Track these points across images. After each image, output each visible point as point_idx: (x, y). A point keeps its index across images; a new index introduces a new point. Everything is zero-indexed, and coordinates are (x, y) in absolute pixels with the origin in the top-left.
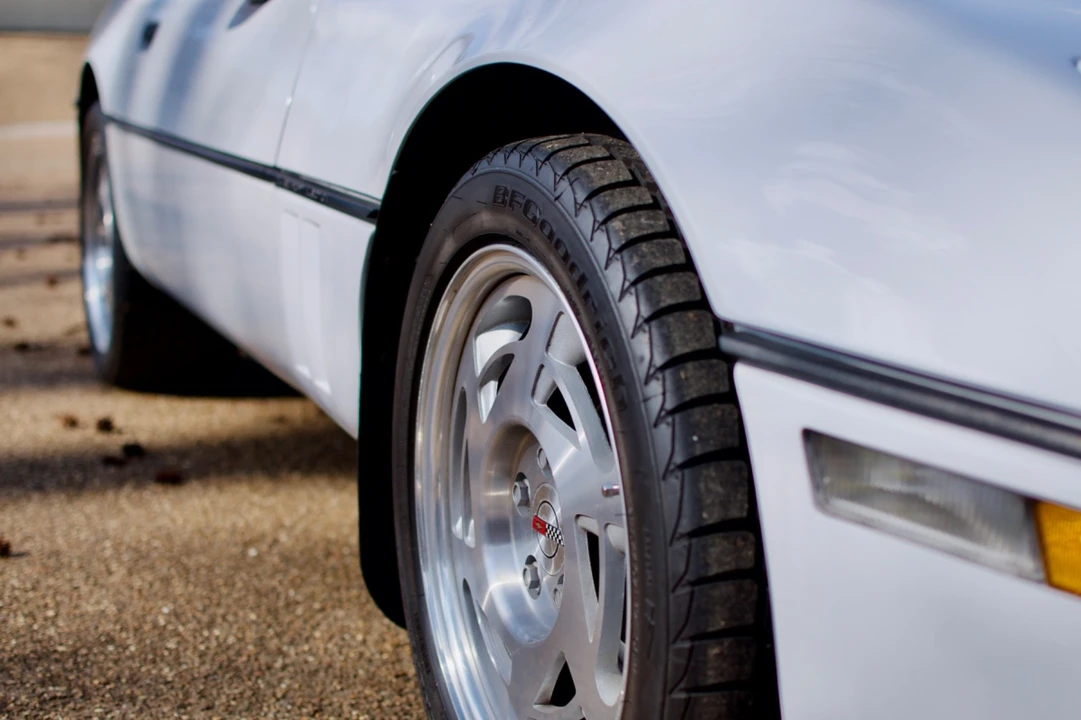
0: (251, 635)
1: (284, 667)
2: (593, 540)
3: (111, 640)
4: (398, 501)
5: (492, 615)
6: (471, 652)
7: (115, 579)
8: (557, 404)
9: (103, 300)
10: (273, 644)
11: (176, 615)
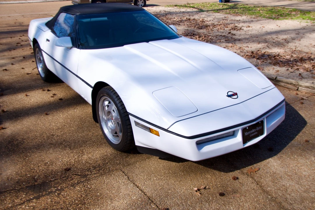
0: (80, 123)
1: (85, 126)
2: (118, 123)
3: (65, 126)
4: (97, 114)
5: (109, 127)
6: (107, 130)
7: (61, 117)
8: (113, 111)
9: (41, 70)
10: (82, 123)
11: (70, 121)
